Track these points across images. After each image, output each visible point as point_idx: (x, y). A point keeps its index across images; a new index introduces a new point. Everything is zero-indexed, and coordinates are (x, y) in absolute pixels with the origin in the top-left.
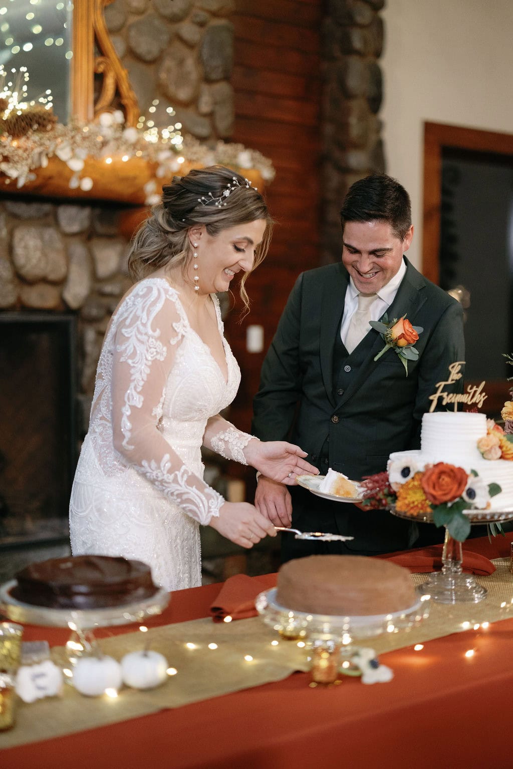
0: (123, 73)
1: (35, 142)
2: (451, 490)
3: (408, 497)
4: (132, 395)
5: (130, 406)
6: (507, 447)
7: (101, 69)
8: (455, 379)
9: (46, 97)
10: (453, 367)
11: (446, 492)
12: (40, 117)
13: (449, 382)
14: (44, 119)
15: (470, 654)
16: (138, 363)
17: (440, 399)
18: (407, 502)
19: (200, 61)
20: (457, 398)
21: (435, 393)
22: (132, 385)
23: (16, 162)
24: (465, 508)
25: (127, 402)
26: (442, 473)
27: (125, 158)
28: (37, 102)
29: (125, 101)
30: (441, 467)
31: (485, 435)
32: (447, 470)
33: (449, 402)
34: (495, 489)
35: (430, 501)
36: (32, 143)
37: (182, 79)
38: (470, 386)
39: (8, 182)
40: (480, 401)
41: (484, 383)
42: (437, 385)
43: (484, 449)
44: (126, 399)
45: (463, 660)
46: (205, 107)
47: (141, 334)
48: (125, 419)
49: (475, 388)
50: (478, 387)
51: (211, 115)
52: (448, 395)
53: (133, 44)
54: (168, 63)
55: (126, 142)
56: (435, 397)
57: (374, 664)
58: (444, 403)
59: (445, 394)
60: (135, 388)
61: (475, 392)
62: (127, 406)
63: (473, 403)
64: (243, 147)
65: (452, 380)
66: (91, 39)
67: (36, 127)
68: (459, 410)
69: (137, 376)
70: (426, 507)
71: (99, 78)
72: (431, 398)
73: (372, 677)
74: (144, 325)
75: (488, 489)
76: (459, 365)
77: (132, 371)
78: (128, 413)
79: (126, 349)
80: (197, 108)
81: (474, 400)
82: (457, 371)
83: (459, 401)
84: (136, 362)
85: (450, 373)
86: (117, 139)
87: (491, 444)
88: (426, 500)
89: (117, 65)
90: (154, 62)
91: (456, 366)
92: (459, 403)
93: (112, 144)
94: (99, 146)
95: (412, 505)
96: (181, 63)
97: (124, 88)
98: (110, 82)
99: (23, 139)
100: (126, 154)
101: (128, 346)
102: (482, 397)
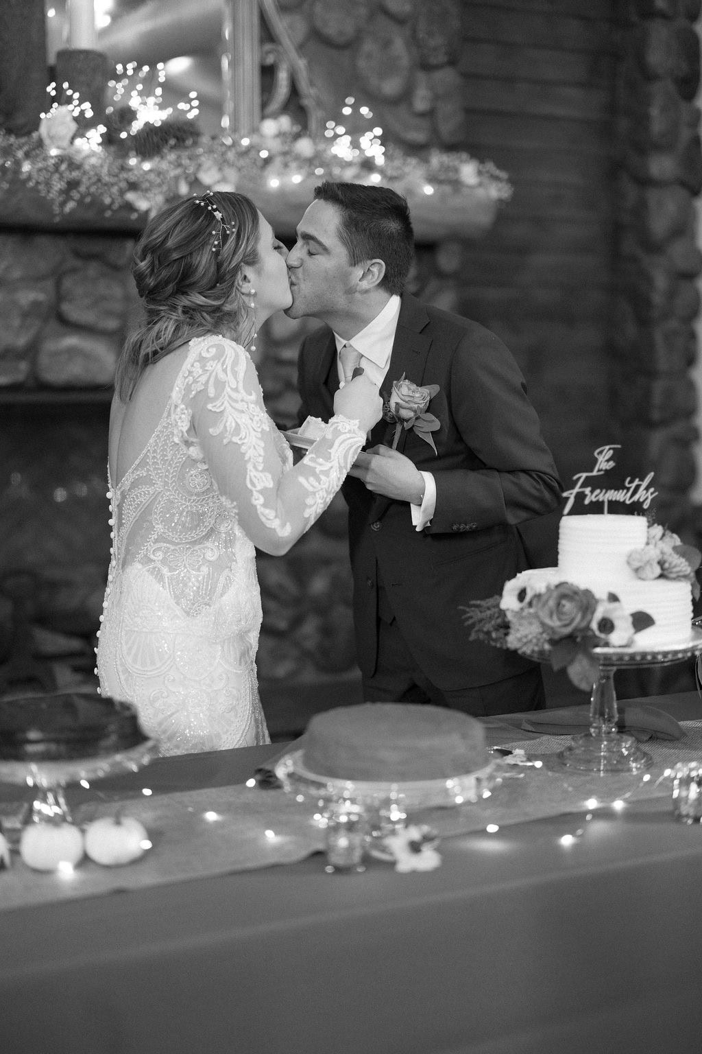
0: (301, 64)
1: (170, 163)
2: (572, 620)
3: (521, 629)
4: (255, 477)
5: (258, 491)
6: (670, 564)
7: (270, 60)
8: (604, 468)
9: (190, 101)
10: (601, 452)
11: (567, 622)
12: (179, 129)
13: (595, 473)
14: (184, 131)
15: (567, 841)
16: (247, 437)
17: (580, 497)
18: (519, 635)
19: (414, 41)
20: (607, 495)
21: (573, 488)
22: (250, 466)
23: (147, 190)
24: (597, 646)
25: (253, 489)
26: (564, 596)
27: (297, 179)
28: (176, 109)
29: (306, 102)
30: (562, 590)
31: (643, 546)
32: (570, 593)
33: (594, 500)
34: (642, 621)
35: (548, 634)
36: (168, 164)
37: (388, 68)
38: (628, 479)
39: (134, 216)
40: (647, 499)
41: (652, 474)
42: (575, 477)
43: (636, 564)
44: (249, 486)
45: (558, 849)
46: (421, 104)
47: (236, 401)
48: (260, 509)
49: (637, 482)
50: (642, 480)
51: (430, 114)
52: (592, 492)
53: (319, 24)
54: (368, 46)
55: (297, 158)
56: (571, 494)
57: (415, 847)
58: (587, 502)
59: (587, 490)
60: (255, 467)
61: (638, 487)
62: (255, 493)
63: (634, 502)
64: (469, 157)
65: (599, 471)
66: (256, 20)
67: (172, 142)
68: (611, 512)
69: (250, 453)
70: (543, 643)
71: (268, 73)
72: (565, 494)
73: (407, 863)
74: (236, 390)
75: (630, 620)
76: (610, 449)
77: (243, 449)
78: (262, 500)
79: (225, 427)
80: (410, 104)
81: (636, 498)
82: (607, 458)
83: (610, 499)
84: (243, 437)
85: (596, 460)
86: (285, 154)
87: (646, 558)
88: (543, 632)
89: (293, 54)
90: (350, 45)
91: (606, 451)
92: (610, 502)
93: (278, 161)
94: (260, 163)
95: (525, 640)
96: (387, 44)
97: (303, 86)
98: (283, 77)
99: (157, 159)
100: (299, 173)
101: (226, 422)
102: (649, 493)
